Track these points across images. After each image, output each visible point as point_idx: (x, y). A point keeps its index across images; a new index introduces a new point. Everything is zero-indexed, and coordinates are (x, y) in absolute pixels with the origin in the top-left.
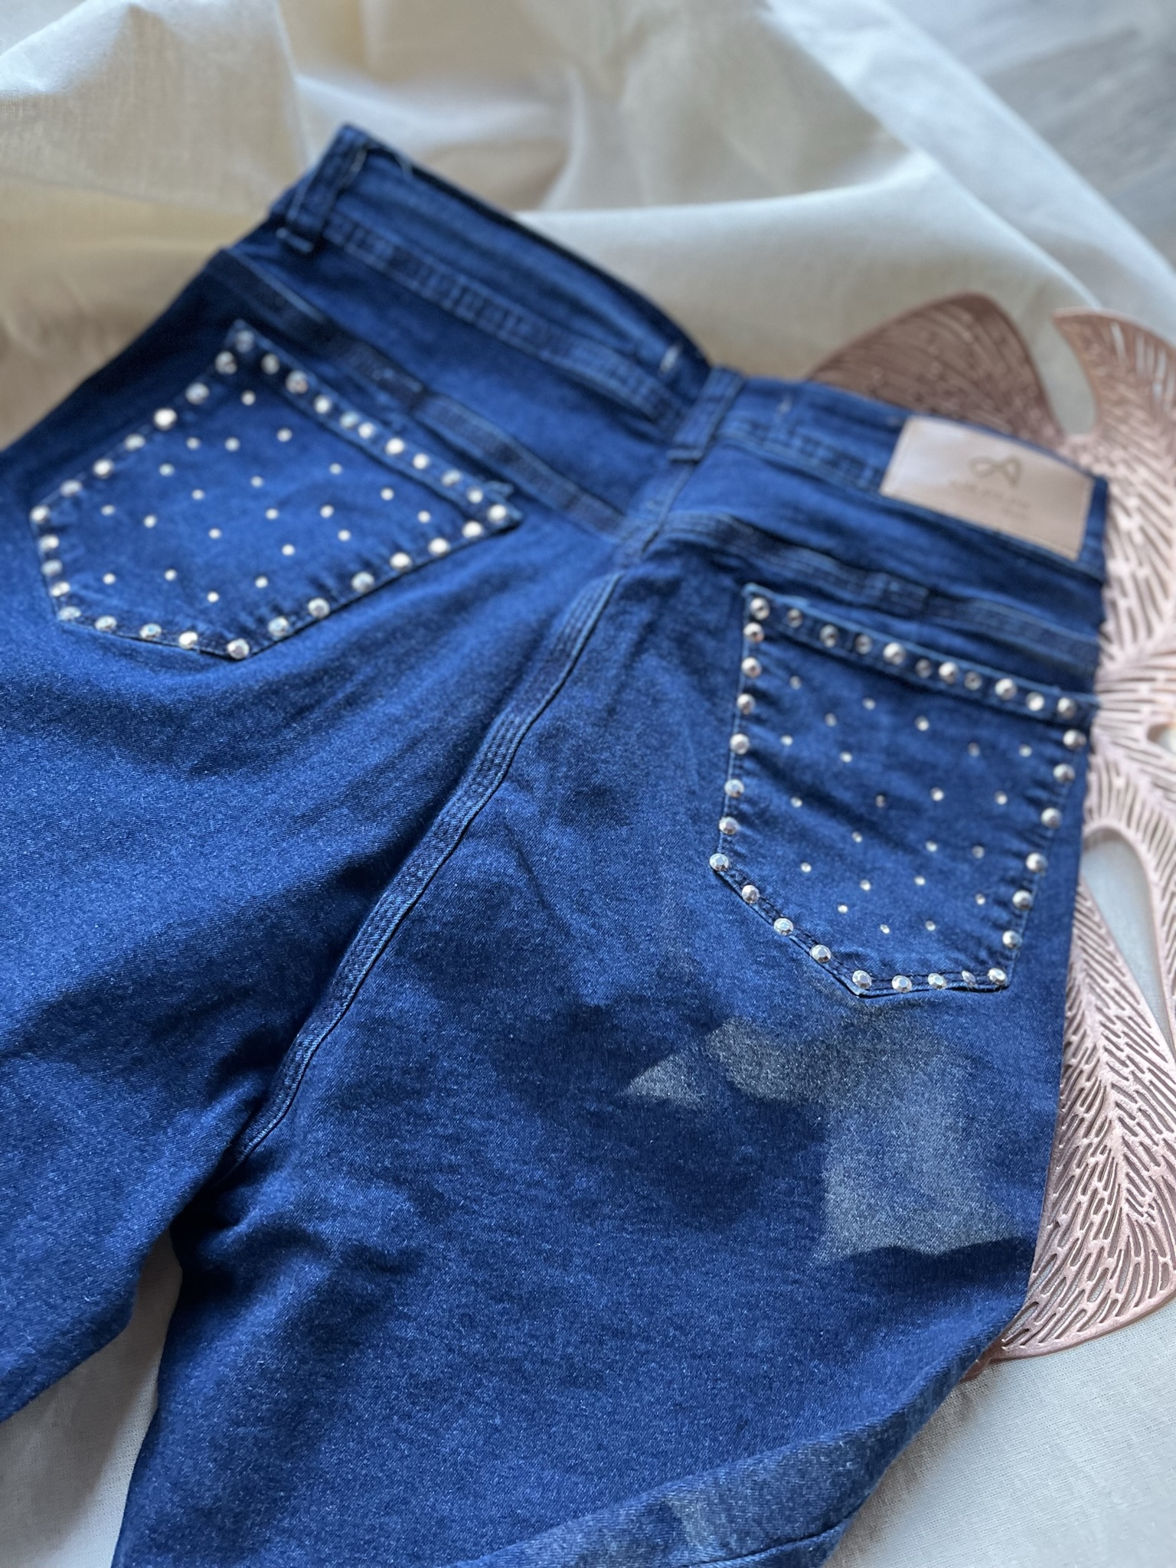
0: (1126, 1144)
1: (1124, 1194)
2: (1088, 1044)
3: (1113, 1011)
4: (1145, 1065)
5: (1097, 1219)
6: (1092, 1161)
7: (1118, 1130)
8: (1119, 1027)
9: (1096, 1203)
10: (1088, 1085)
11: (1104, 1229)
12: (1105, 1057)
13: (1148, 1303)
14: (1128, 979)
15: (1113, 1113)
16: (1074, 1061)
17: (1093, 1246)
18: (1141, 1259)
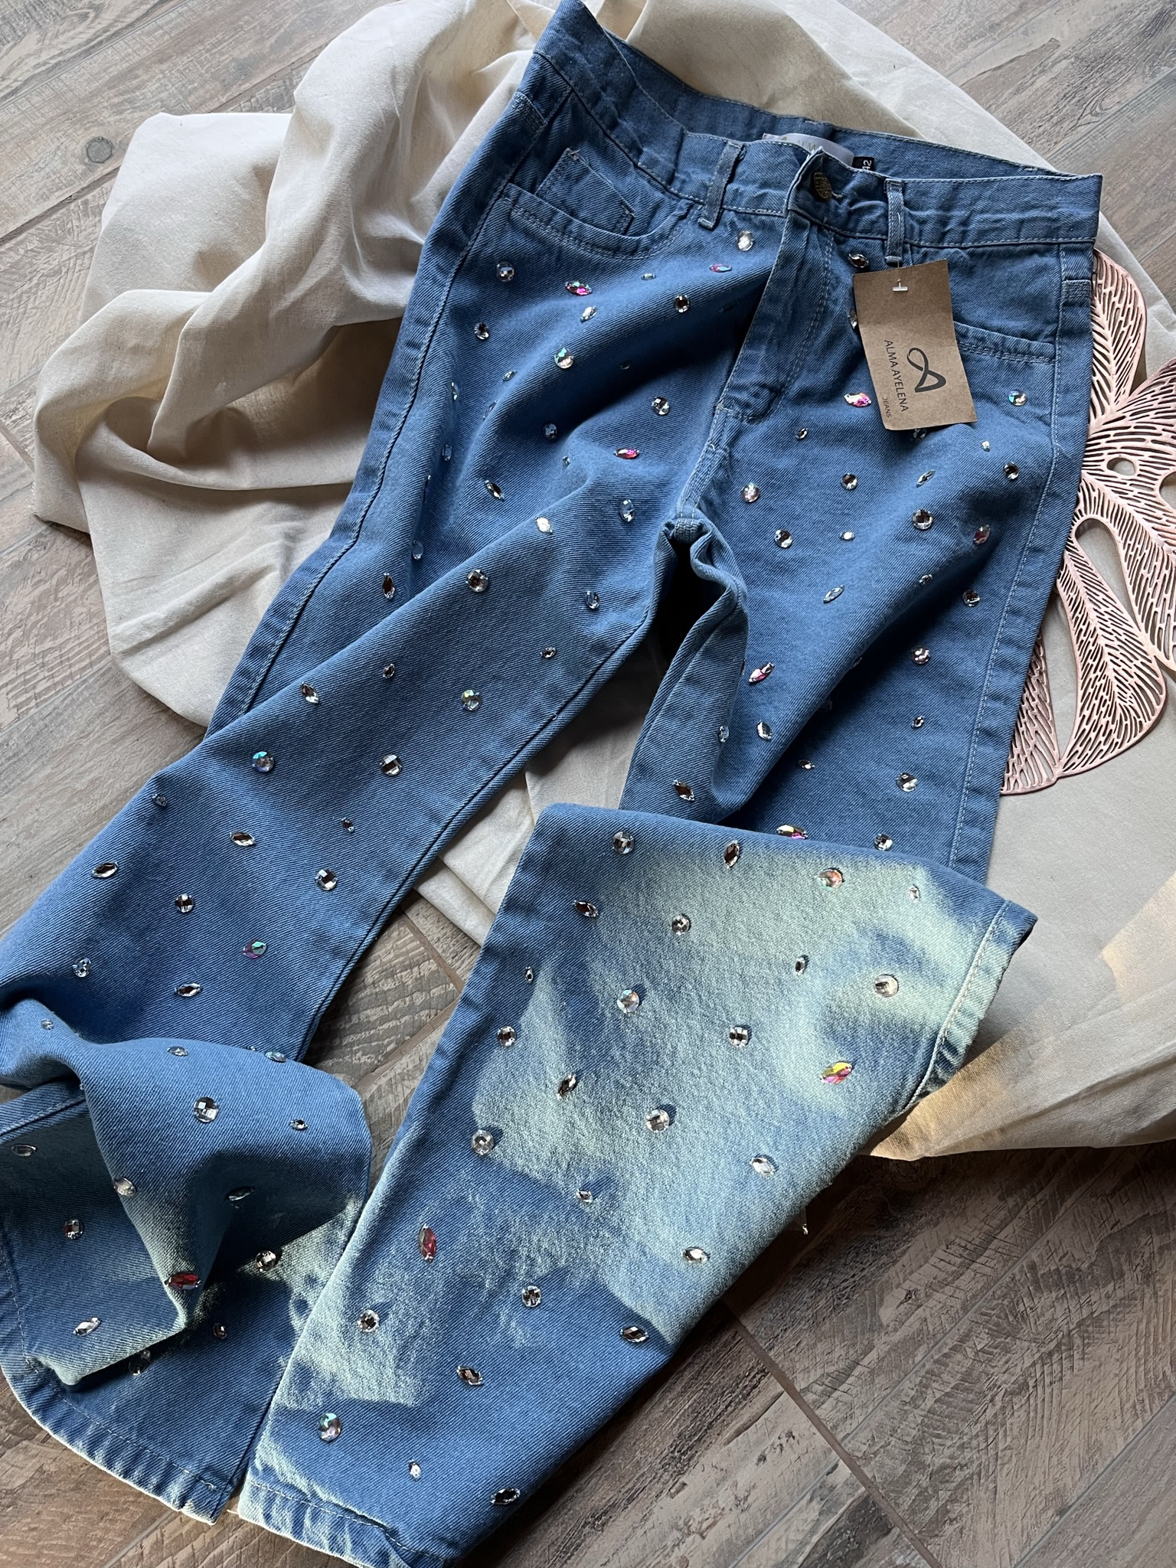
0: (1115, 671)
1: (1117, 695)
2: (1091, 628)
3: (1103, 609)
4: (1121, 632)
5: (1103, 709)
6: (1098, 684)
7: (1111, 666)
8: (1107, 617)
9: (1102, 702)
10: (1093, 648)
11: (1109, 713)
12: (1099, 632)
13: (1133, 740)
14: (1110, 593)
15: (1107, 658)
16: (1085, 639)
17: (1103, 722)
18: (1128, 722)
